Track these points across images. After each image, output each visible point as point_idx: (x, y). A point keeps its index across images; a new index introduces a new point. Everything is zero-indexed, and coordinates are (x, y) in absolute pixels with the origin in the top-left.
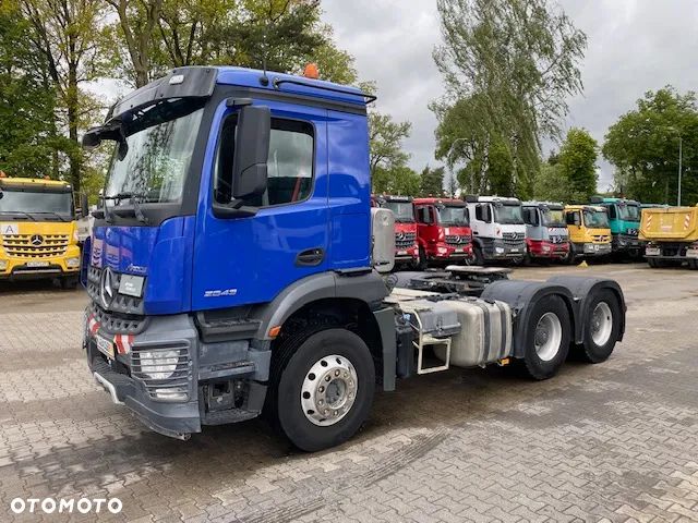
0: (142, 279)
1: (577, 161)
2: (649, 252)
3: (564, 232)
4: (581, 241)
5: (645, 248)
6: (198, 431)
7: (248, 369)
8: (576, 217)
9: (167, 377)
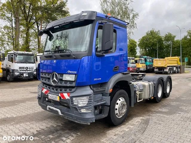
0: (74, 75)
1: (131, 47)
2: (155, 70)
3: (135, 65)
4: (139, 67)
5: (154, 69)
6: (94, 122)
7: (105, 102)
8: (138, 61)
9: (85, 105)
